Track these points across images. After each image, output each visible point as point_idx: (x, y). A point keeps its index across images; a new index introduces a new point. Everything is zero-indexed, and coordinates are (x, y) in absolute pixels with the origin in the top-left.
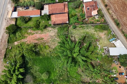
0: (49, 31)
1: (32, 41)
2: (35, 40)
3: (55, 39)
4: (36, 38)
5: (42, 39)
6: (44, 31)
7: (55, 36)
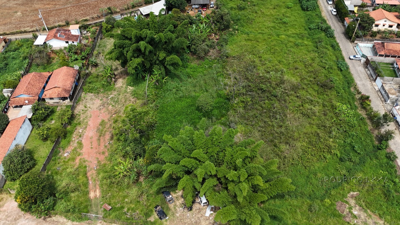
0: (86, 109)
1: (102, 148)
2: (102, 140)
3: (112, 97)
4: (95, 138)
5: (103, 123)
6: (82, 119)
7: (105, 99)
